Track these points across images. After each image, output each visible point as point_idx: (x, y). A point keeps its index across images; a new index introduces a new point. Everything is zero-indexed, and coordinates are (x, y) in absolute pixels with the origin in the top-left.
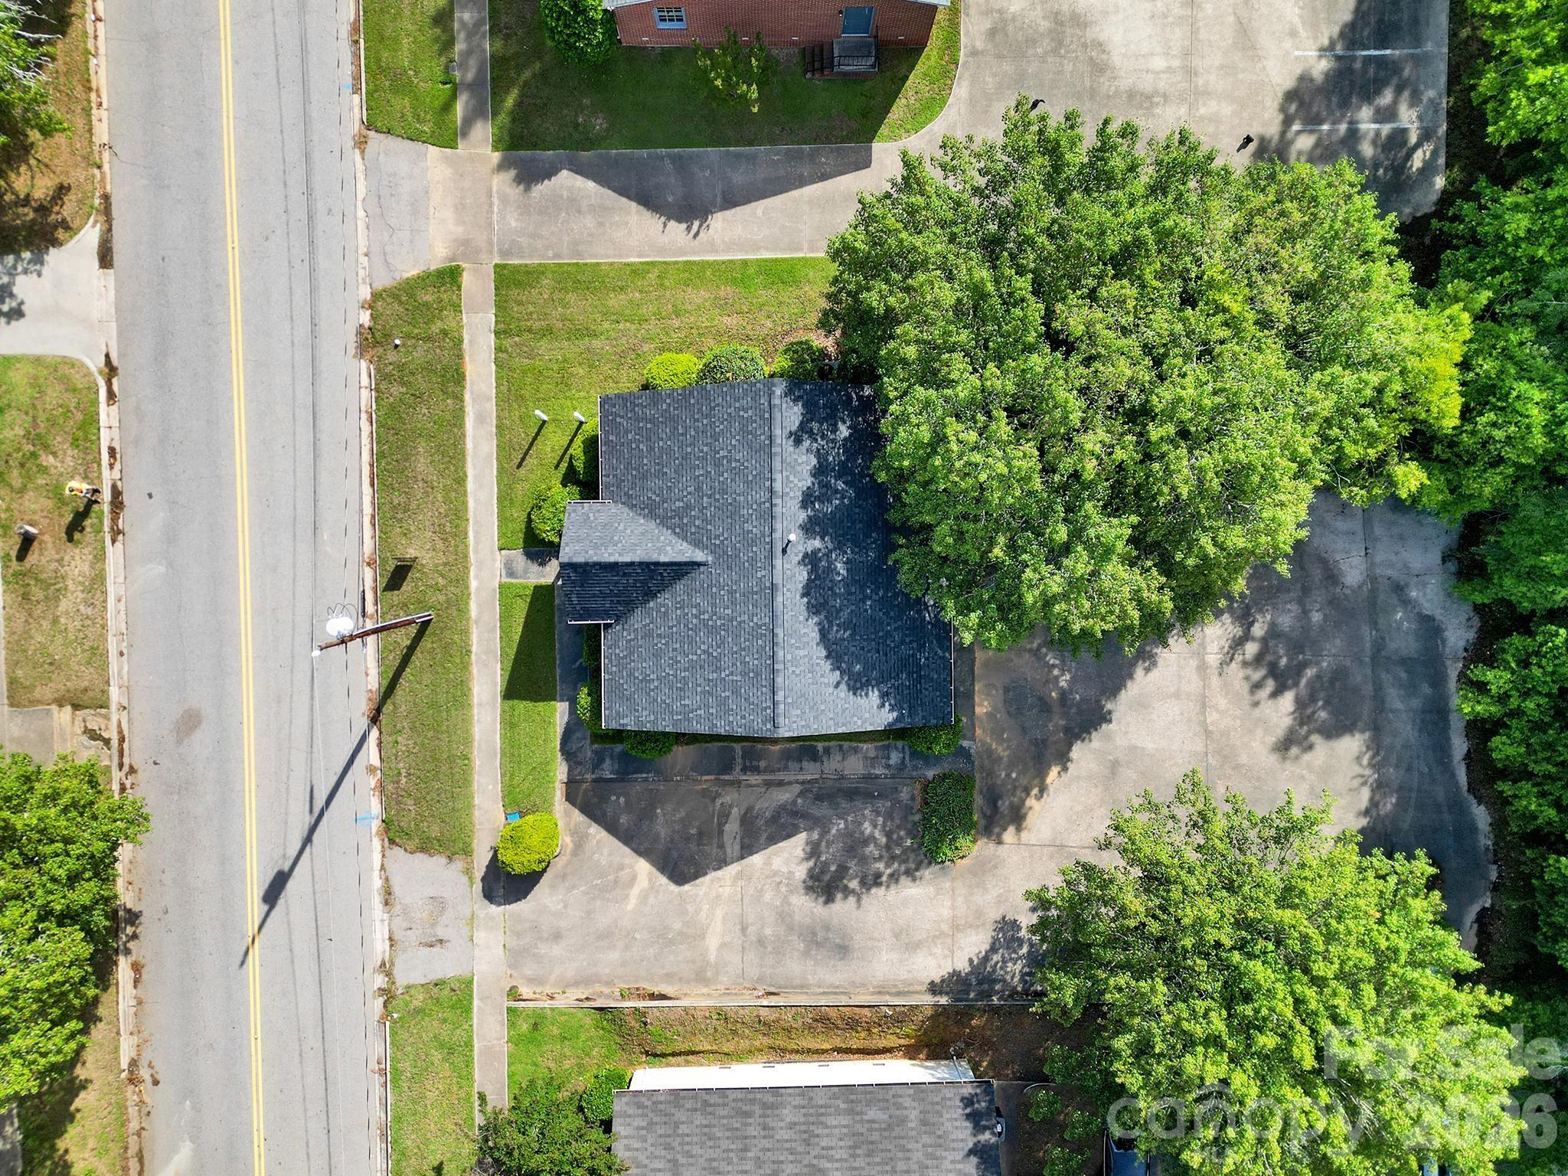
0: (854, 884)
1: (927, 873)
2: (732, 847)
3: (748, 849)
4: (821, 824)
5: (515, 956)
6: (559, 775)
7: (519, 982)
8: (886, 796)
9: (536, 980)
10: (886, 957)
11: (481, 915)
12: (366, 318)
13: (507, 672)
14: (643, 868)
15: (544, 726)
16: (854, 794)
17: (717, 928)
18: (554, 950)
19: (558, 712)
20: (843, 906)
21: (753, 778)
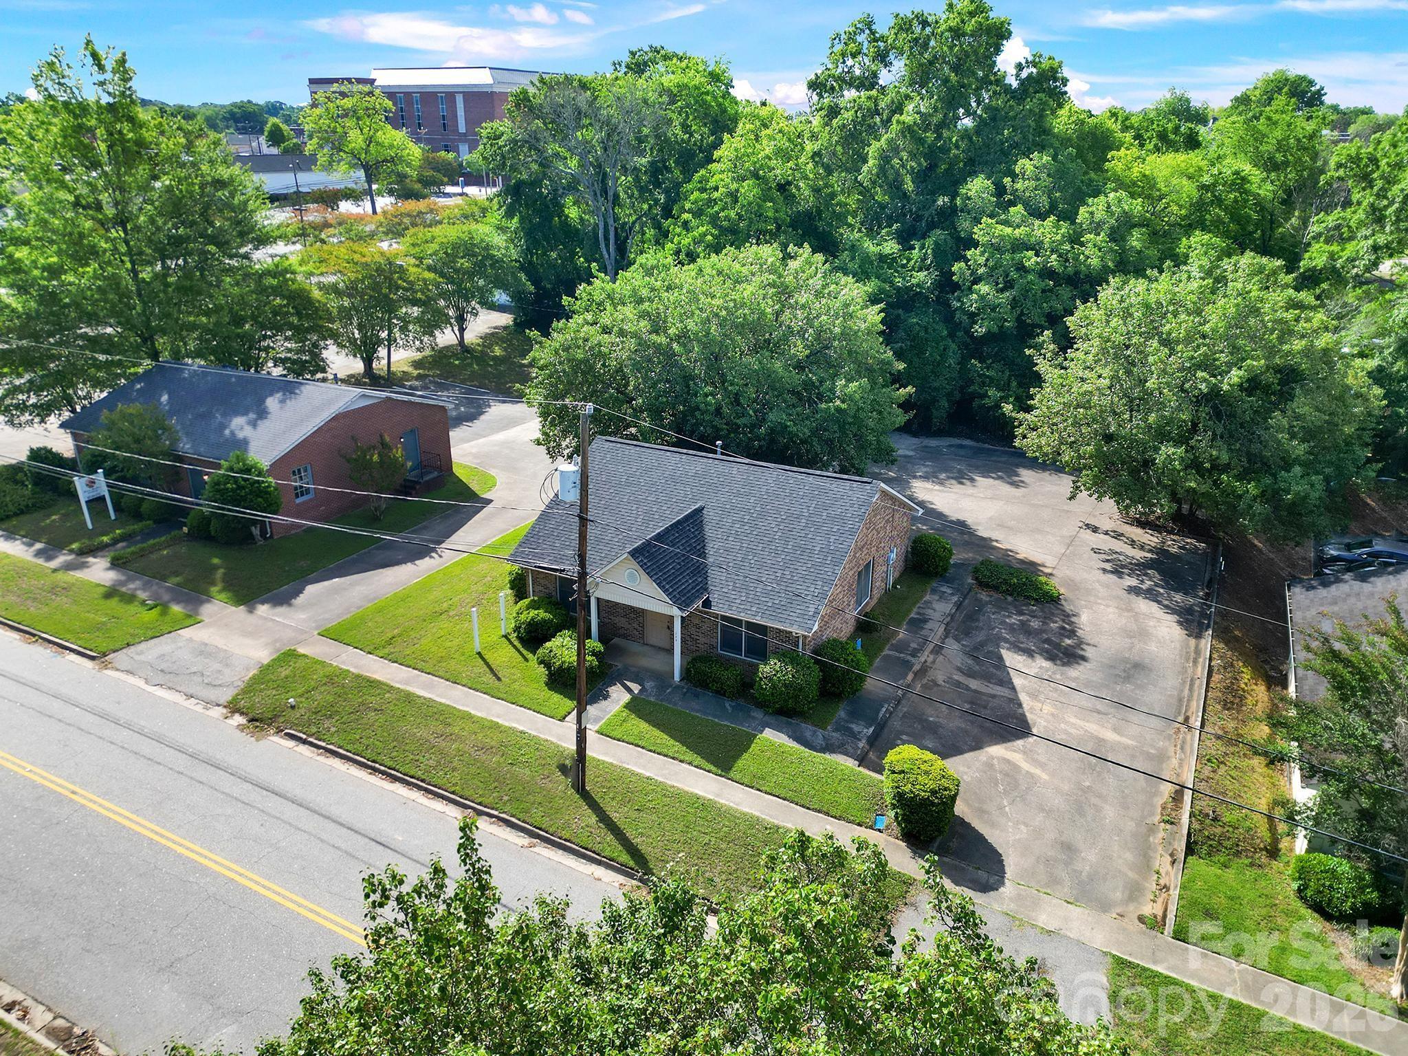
0: (1069, 642)
1: (1068, 607)
2: (1000, 691)
3: (1007, 683)
4: (995, 641)
5: (1088, 895)
6: (847, 763)
7: (1133, 911)
8: (981, 605)
9: (1134, 893)
10: (1153, 647)
11: (1010, 907)
12: (239, 719)
13: (698, 760)
14: (996, 751)
15: (780, 753)
16: (972, 617)
17: (1092, 727)
18: (1089, 858)
19: (772, 738)
20: (1089, 652)
21: (925, 656)
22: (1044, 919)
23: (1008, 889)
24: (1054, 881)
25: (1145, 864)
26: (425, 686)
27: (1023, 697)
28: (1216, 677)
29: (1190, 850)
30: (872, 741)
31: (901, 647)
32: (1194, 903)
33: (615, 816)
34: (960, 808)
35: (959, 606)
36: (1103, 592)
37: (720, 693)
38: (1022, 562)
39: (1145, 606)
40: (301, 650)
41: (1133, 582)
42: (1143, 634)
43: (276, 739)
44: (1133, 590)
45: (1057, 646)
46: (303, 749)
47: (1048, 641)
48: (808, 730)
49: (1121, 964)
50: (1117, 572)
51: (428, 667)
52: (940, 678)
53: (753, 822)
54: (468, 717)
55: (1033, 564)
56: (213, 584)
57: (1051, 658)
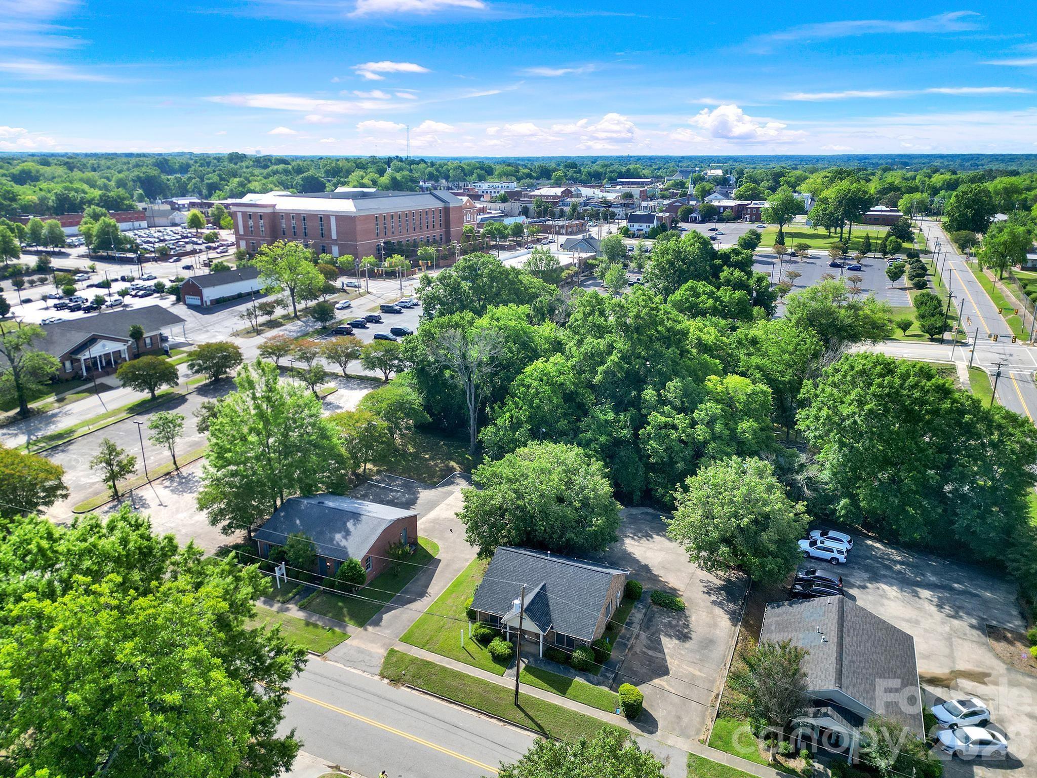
0: (686, 631)
1: (687, 613)
2: (659, 655)
3: (662, 652)
4: (658, 631)
5: (683, 733)
6: (605, 689)
7: (697, 738)
8: (653, 613)
9: (698, 732)
10: (718, 632)
11: (659, 738)
12: (386, 681)
13: (554, 691)
14: (657, 681)
15: (582, 686)
16: (650, 620)
17: (691, 670)
18: (686, 720)
19: (579, 680)
20: (693, 635)
21: (633, 641)
22: (669, 742)
23: (659, 733)
24: (674, 729)
25: (703, 722)
26: (449, 663)
27: (668, 658)
28: (739, 645)
29: (718, 716)
30: (614, 680)
31: (623, 637)
32: (716, 734)
33: (530, 714)
34: (644, 705)
35: (645, 614)
36: (702, 604)
37: (558, 662)
38: (671, 588)
39: (718, 611)
40: (396, 649)
41: (714, 598)
42: (715, 625)
43: (403, 688)
44: (714, 603)
45: (682, 633)
46: (414, 692)
47: (678, 631)
48: (591, 676)
49: (691, 754)
50: (708, 593)
51: (446, 654)
52: (638, 651)
53: (576, 714)
54: (468, 676)
55: (675, 590)
56: (344, 616)
57: (679, 639)
